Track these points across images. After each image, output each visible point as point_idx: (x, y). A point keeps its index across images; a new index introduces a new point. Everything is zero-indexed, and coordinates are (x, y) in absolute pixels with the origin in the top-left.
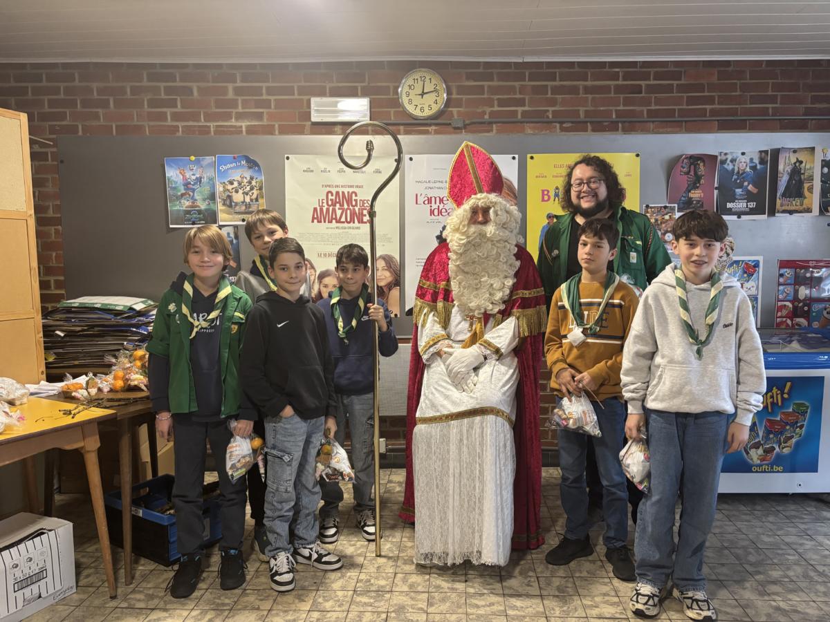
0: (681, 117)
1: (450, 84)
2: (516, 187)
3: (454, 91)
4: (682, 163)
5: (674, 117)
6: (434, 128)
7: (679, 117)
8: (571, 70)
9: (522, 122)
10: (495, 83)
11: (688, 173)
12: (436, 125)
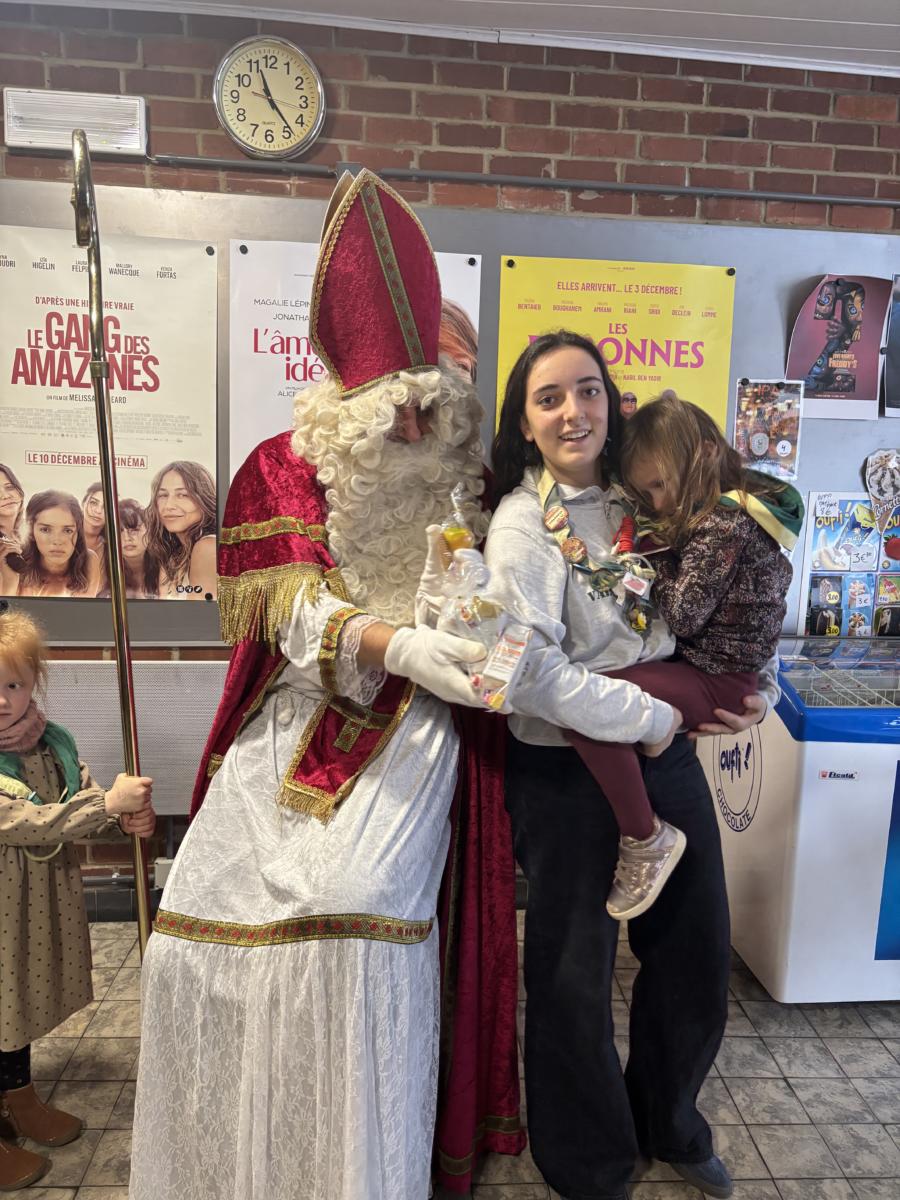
0: (825, 193)
1: (333, 81)
2: (476, 327)
3: (343, 100)
4: (820, 293)
5: (810, 193)
6: (294, 181)
7: (819, 192)
8: (602, 71)
9: (491, 183)
10: (434, 88)
11: (829, 316)
12: (301, 174)
